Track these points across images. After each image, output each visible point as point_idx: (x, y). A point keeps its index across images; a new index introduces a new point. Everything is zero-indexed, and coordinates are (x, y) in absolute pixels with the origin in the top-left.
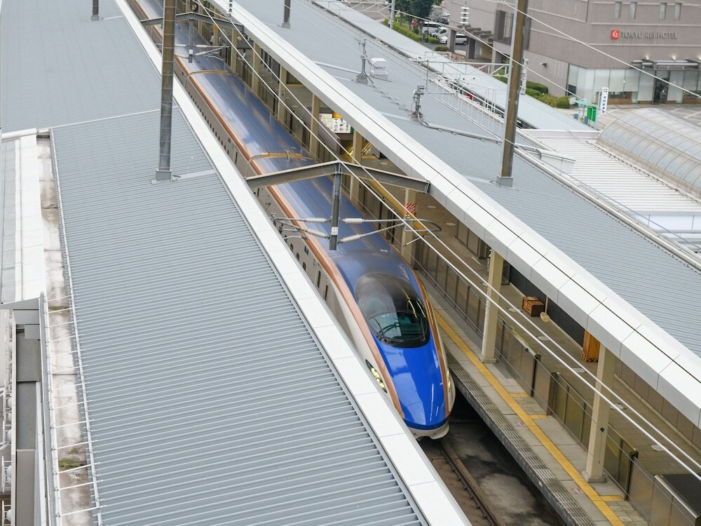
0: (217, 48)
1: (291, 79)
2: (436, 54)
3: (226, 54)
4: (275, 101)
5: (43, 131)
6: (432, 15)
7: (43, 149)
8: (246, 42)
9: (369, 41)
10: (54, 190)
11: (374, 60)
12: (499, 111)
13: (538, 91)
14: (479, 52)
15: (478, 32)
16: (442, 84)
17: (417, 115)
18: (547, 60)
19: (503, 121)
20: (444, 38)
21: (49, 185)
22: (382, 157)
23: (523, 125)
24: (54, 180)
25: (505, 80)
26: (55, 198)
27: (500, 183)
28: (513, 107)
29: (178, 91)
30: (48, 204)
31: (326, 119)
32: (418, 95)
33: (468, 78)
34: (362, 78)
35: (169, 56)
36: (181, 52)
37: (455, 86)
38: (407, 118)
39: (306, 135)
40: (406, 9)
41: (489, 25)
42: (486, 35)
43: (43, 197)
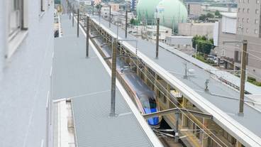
0: (131, 67)
1: (159, 78)
2: (213, 67)
3: (135, 69)
4: (153, 86)
5: (68, 99)
6: (211, 53)
7: (68, 106)
8: (142, 65)
9: (188, 64)
10: (72, 121)
11: (190, 70)
12: (237, 88)
13: (252, 80)
14: (229, 66)
15: (228, 59)
16: (215, 78)
17: (206, 90)
18: (254, 69)
19: (239, 92)
20: (216, 61)
21: (70, 119)
22: (194, 106)
23: (247, 93)
24: (72, 117)
25: (239, 76)
26: (73, 124)
27: (239, 115)
28: (243, 86)
29: (118, 83)
30: (70, 126)
31: (172, 92)
32: (207, 83)
33: (225, 76)
34: (186, 77)
35: (114, 70)
36: (118, 69)
37: (220, 79)
38: (203, 91)
39: (165, 98)
40: (201, 51)
41: (232, 56)
42: (231, 60)
43: (68, 124)
